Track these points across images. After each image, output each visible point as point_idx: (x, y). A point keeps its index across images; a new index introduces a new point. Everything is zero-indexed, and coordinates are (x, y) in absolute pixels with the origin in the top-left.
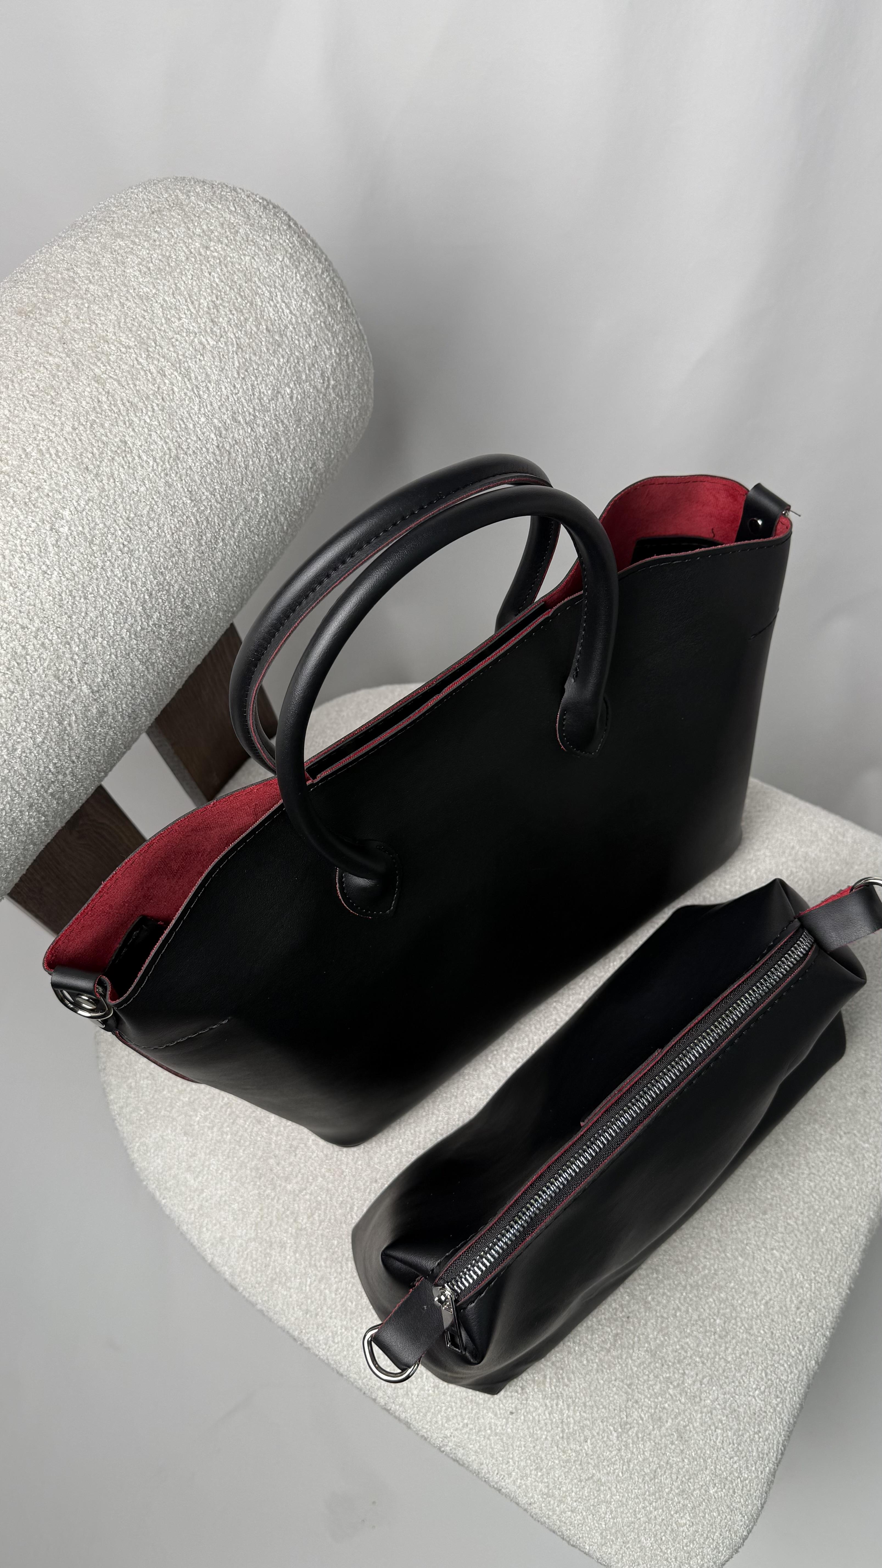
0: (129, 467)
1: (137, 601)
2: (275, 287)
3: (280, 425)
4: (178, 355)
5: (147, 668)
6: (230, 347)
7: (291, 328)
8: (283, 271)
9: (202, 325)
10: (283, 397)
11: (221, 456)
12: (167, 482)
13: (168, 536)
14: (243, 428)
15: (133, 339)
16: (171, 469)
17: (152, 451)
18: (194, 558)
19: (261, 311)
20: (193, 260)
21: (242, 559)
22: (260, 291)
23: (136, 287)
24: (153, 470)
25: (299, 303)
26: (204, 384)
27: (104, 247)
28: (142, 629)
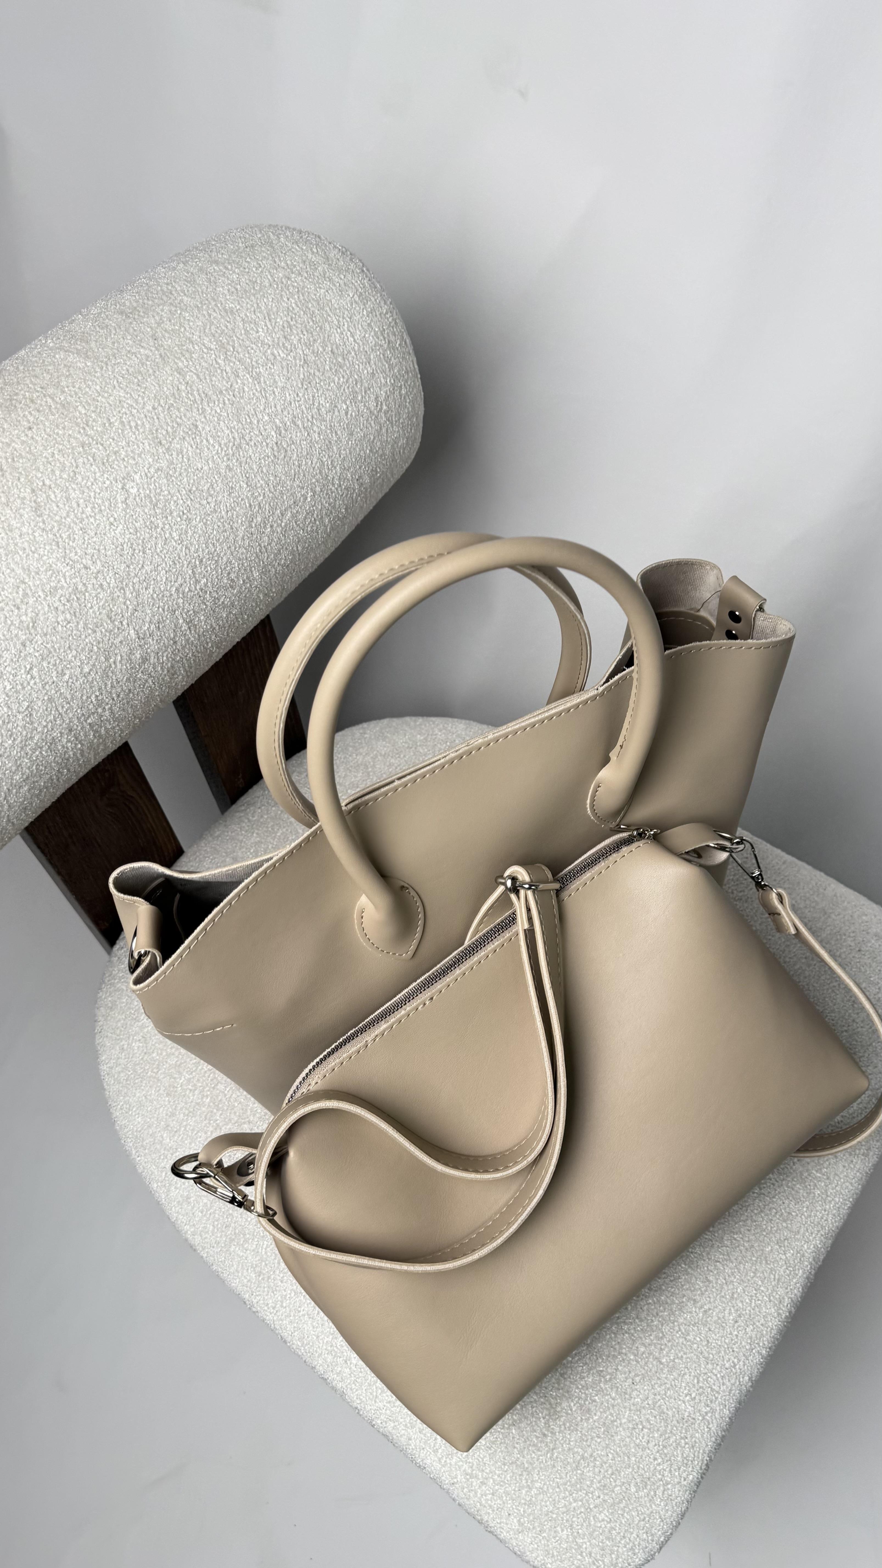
0: (197, 447)
1: (188, 565)
2: (343, 318)
3: (334, 435)
4: (252, 361)
5: (189, 628)
6: (298, 361)
7: (353, 353)
8: (352, 305)
9: (276, 340)
10: (339, 411)
11: (278, 452)
12: (228, 466)
13: (223, 513)
14: (301, 432)
15: (215, 343)
16: (233, 455)
17: (219, 437)
18: (243, 536)
19: (328, 336)
20: (275, 286)
21: (286, 549)
22: (329, 319)
23: (224, 302)
24: (217, 453)
25: (363, 335)
26: (271, 389)
27: (201, 269)
28: (190, 590)
